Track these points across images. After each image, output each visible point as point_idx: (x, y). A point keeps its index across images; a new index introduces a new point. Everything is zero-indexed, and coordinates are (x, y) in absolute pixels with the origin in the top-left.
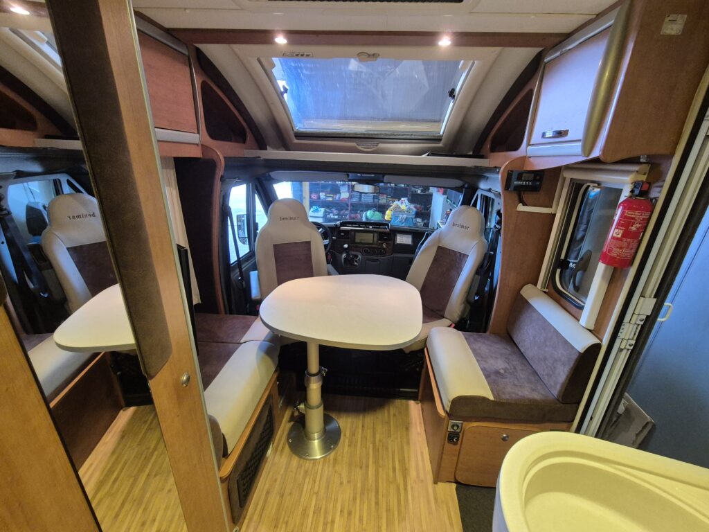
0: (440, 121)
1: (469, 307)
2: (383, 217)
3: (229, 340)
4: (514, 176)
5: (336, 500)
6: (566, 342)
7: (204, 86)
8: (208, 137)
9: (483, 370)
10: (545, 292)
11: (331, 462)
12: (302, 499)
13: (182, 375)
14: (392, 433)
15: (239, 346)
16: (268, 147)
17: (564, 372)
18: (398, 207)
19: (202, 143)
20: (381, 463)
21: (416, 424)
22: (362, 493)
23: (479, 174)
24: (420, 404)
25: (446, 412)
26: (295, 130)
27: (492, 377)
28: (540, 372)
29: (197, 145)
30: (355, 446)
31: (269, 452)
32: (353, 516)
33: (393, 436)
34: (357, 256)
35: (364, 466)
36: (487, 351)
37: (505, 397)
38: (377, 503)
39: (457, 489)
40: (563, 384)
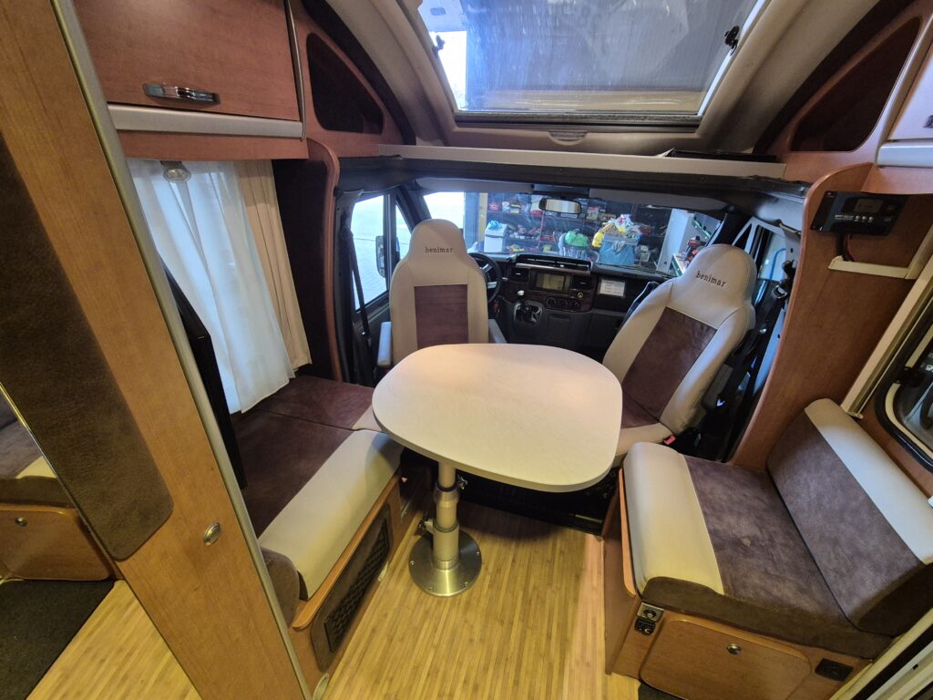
0: (701, 89)
1: (704, 413)
2: (590, 241)
3: (339, 423)
4: (839, 204)
5: (460, 664)
6: (889, 530)
7: (312, 42)
8: (318, 125)
9: (713, 533)
10: (856, 419)
11: (462, 604)
12: (416, 651)
13: (207, 527)
14: (555, 579)
15: (349, 434)
16: (417, 139)
17: (873, 581)
18: (614, 228)
19: (306, 136)
20: (531, 622)
21: (592, 572)
22: (498, 662)
23: (762, 191)
24: (603, 542)
25: (638, 591)
26: (455, 111)
27: (726, 548)
28: (822, 562)
29: (300, 139)
30: (499, 588)
31: (384, 573)
32: (479, 693)
33: (554, 585)
34: (536, 309)
35: (506, 621)
36: (725, 498)
37: (747, 594)
38: (516, 683)
39: (640, 690)
40: (866, 603)
